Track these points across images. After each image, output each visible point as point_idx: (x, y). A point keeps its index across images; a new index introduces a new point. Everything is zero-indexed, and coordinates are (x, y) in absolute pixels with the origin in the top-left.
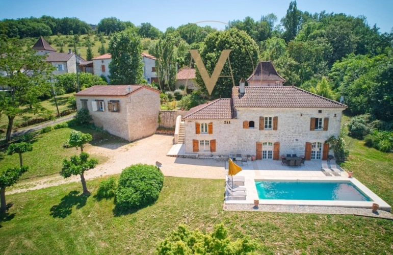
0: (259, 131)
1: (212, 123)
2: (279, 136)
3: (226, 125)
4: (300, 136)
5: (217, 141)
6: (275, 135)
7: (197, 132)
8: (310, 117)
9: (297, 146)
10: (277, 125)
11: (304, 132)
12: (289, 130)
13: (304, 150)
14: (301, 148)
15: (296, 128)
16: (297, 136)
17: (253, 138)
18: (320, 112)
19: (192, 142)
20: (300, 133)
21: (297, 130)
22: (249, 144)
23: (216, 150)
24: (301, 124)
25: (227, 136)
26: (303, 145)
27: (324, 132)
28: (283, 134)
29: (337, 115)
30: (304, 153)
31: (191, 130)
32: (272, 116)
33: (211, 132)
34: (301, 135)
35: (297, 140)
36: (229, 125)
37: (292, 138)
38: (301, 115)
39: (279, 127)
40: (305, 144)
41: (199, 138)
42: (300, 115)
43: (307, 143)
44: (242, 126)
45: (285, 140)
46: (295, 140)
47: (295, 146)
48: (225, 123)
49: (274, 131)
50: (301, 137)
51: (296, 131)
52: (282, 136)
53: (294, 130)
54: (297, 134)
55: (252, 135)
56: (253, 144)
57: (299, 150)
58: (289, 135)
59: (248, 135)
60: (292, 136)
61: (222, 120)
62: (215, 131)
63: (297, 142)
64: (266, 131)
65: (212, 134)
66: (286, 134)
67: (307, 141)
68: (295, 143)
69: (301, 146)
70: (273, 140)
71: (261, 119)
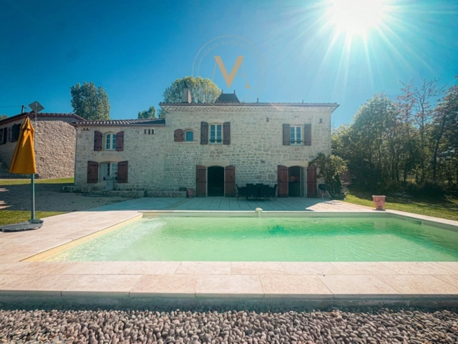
0: (200, 146)
1: (123, 132)
2: (234, 155)
3: (147, 136)
4: (268, 154)
5: (130, 164)
6: (228, 153)
7: (97, 147)
8: (282, 124)
9: (264, 172)
10: (229, 136)
11: (273, 148)
12: (249, 145)
13: (276, 178)
14: (271, 177)
15: (260, 142)
16: (263, 154)
17: (190, 158)
19: (86, 165)
20: (268, 150)
21: (262, 144)
22: (184, 170)
23: (129, 181)
24: (268, 134)
25: (147, 155)
26: (273, 170)
27: (306, 148)
28: (240, 151)
29: (323, 121)
31: (86, 145)
32: (222, 121)
33: (120, 148)
34: (269, 152)
35: (263, 162)
36: (152, 136)
37: (256, 159)
38: (268, 121)
39: (233, 141)
40: (276, 169)
41: (99, 157)
42: (265, 120)
43: (279, 166)
44: (173, 138)
45: (244, 162)
46: (259, 162)
47: (260, 172)
48: (145, 133)
49: (225, 146)
50: (269, 156)
51: (260, 146)
52: (238, 155)
53: (257, 145)
54: (262, 152)
55: (188, 152)
56: (190, 169)
57: (268, 179)
58: (249, 154)
59: (183, 153)
60: (255, 154)
61: (140, 128)
62: (128, 147)
63: (263, 164)
64: (212, 147)
65: (122, 152)
66: (244, 151)
67: (279, 164)
68: (260, 166)
69: (271, 171)
70: (223, 162)
71: (204, 126)
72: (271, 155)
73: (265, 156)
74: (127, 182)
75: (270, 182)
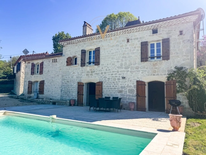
0: (80, 67)
1: (43, 62)
2: (102, 73)
4: (128, 71)
5: (45, 82)
6: (98, 72)
8: (140, 42)
9: (124, 87)
10: (99, 58)
11: (133, 66)
12: (113, 64)
13: (135, 93)
14: (130, 91)
15: (122, 60)
16: (124, 71)
17: (75, 77)
18: (155, 32)
19: (28, 83)
20: (128, 68)
21: (123, 63)
22: (71, 86)
24: (128, 54)
25: (53, 76)
26: (133, 85)
27: (165, 62)
28: (106, 70)
29: (184, 33)
30: (135, 98)
31: (29, 72)
33: (41, 73)
34: (129, 69)
35: (124, 78)
36: (56, 63)
37: (118, 75)
38: (128, 41)
39: (102, 61)
40: (135, 84)
41: (33, 79)
42: (126, 41)
43: (137, 81)
44: (66, 64)
45: (109, 79)
46: (121, 78)
47: (121, 87)
48: (53, 62)
49: (96, 67)
50: (129, 73)
51: (122, 65)
52: (105, 73)
53: (120, 63)
54: (124, 69)
55: (74, 73)
56: (75, 85)
57: (128, 94)
58: (113, 72)
59: (71, 74)
60: (118, 72)
61: (51, 59)
62: (45, 71)
63: (124, 80)
64: (88, 68)
65: (42, 75)
66: (109, 70)
67: (138, 80)
68: (122, 82)
69: (131, 86)
70: (95, 79)
71: (83, 52)
72: (131, 72)
73: (126, 72)
74: (43, 94)
75: (130, 96)
